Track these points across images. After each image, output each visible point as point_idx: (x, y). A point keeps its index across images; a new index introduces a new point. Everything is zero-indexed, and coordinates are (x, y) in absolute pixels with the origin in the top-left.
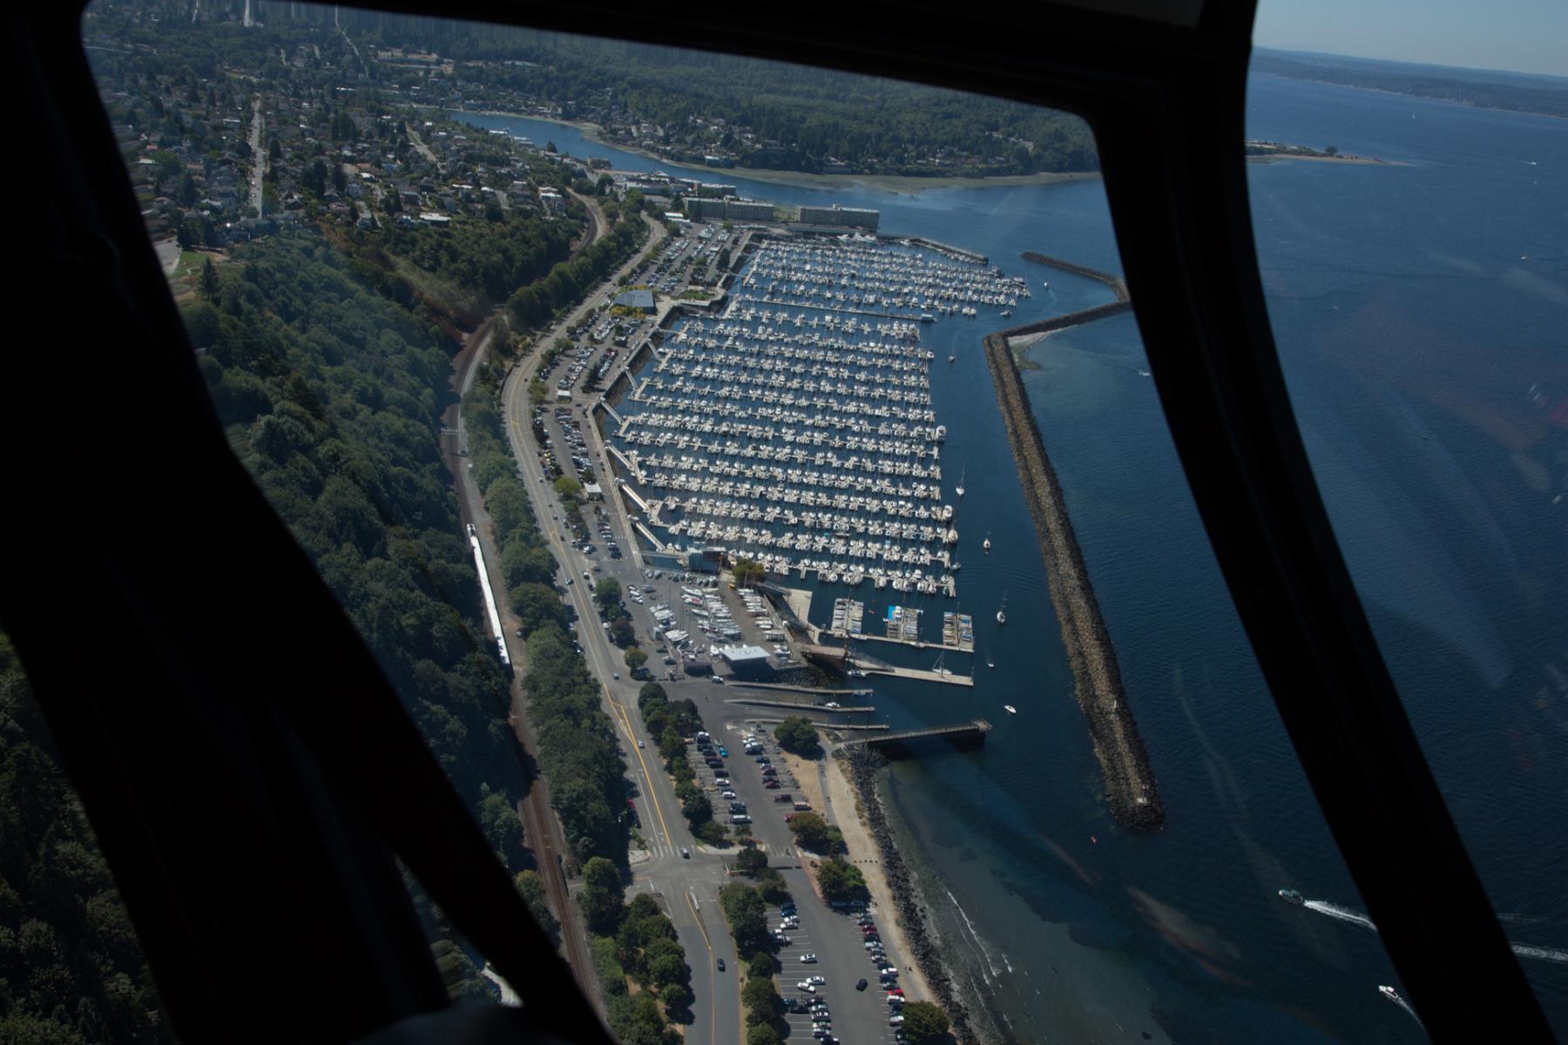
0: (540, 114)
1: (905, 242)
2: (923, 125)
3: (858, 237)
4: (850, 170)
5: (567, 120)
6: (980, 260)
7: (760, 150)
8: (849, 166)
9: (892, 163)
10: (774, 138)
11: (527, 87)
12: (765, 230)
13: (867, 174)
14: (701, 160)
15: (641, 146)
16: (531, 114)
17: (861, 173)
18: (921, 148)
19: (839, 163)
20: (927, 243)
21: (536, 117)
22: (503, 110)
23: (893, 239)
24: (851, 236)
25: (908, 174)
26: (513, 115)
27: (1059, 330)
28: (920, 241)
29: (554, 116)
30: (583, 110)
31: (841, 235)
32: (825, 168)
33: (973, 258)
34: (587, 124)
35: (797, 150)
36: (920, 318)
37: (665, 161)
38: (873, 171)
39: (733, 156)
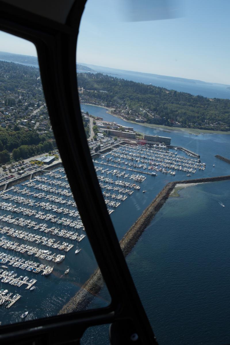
0: (101, 105)
1: (176, 149)
2: (215, 115)
3: (160, 146)
4: (182, 126)
5: (108, 107)
6: (197, 156)
7: (153, 118)
8: (182, 125)
9: (197, 125)
10: (159, 115)
11: (101, 98)
12: (129, 141)
13: (187, 128)
14: (134, 120)
15: (120, 115)
16: (99, 105)
17: (185, 127)
18: (210, 121)
19: (179, 124)
20: (183, 149)
21: (100, 106)
22: (91, 104)
23: (173, 147)
24: (158, 145)
25: (201, 129)
26: (93, 105)
27: (203, 183)
28: (182, 149)
29: (104, 106)
30: (113, 105)
31: (154, 144)
32: (173, 125)
33: (195, 155)
34: (113, 109)
35: (166, 119)
36: (151, 174)
37: (124, 120)
38: (189, 127)
39: (145, 120)
